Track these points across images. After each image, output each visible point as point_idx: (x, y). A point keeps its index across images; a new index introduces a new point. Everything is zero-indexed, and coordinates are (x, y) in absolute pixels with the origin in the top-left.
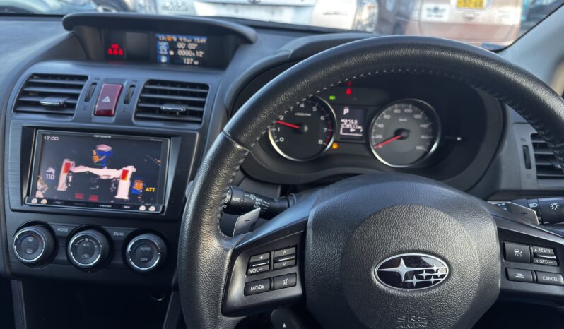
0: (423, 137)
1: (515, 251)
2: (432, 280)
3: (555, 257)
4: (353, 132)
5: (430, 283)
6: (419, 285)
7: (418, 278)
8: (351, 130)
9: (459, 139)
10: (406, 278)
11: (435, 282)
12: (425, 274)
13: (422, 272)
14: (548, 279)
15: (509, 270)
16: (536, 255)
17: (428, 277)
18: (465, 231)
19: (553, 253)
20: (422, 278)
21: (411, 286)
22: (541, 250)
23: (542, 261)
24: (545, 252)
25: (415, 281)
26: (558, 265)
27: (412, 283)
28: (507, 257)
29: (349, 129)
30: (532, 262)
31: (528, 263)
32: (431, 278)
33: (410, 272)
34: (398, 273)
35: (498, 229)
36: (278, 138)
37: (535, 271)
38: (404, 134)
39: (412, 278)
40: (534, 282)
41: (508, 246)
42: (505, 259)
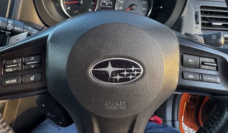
0: (143, 9)
1: (190, 60)
2: (131, 77)
3: (216, 65)
4: (107, 5)
5: (129, 79)
6: (121, 80)
7: (120, 75)
8: (106, 4)
9: (161, 7)
10: (112, 75)
11: (133, 79)
12: (125, 73)
13: (123, 71)
14: (209, 79)
15: (184, 73)
16: (203, 63)
17: (128, 75)
18: (157, 44)
19: (215, 62)
20: (123, 75)
21: (116, 81)
22: (206, 60)
23: (206, 67)
24: (209, 61)
25: (118, 77)
26: (217, 70)
27: (116, 79)
28: (184, 64)
29: (105, 3)
30: (199, 67)
31: (198, 68)
32: (130, 76)
33: (115, 71)
34: (107, 72)
35: (180, 45)
36: (67, 7)
37: (201, 74)
38: (134, 7)
39: (117, 76)
40: (200, 80)
41: (185, 57)
42: (182, 65)
